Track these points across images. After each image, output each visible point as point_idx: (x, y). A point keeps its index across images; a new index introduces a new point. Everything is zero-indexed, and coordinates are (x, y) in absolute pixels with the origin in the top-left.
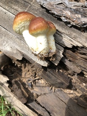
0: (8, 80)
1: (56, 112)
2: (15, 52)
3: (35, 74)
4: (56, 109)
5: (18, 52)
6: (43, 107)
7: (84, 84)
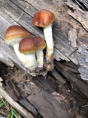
0: (2, 80)
1: (43, 110)
2: (7, 59)
3: (27, 77)
4: (42, 108)
5: (10, 60)
6: (32, 105)
7: (69, 91)
